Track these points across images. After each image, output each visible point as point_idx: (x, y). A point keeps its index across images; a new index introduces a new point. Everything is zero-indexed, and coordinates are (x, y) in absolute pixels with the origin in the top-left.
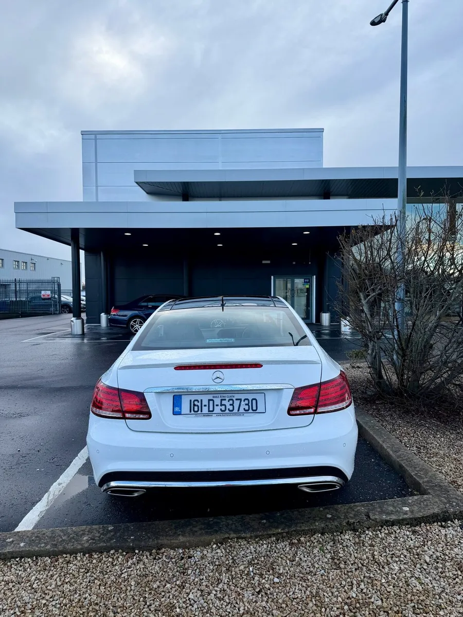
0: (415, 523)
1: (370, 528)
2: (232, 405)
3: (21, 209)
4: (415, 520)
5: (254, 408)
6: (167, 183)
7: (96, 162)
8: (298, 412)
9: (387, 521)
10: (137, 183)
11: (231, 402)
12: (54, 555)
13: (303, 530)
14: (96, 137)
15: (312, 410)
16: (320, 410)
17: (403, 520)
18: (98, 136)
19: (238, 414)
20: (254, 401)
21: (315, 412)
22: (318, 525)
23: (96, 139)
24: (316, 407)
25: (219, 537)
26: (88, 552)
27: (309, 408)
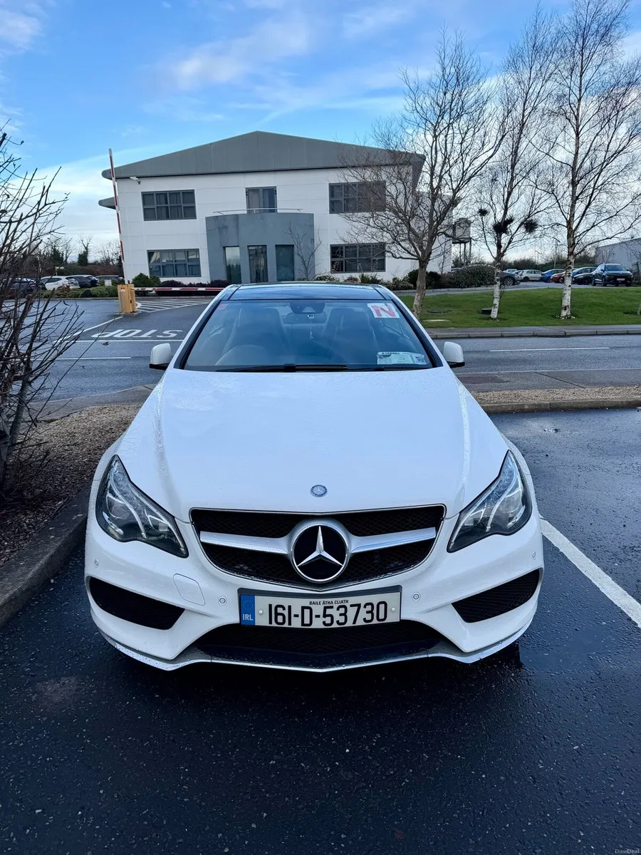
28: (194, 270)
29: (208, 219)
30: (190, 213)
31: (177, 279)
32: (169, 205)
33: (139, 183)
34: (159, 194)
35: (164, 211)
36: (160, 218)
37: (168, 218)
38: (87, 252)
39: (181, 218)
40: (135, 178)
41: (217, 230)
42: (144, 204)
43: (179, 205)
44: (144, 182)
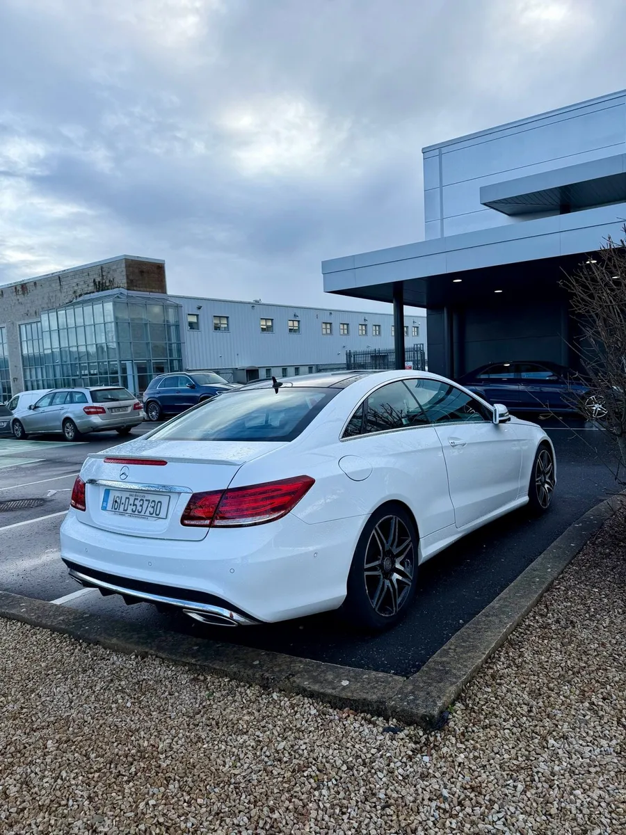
0: (339, 704)
1: (284, 691)
2: (141, 506)
3: (329, 268)
4: (340, 700)
5: (158, 513)
6: (533, 194)
7: (441, 186)
8: (193, 523)
9: (305, 690)
10: (485, 204)
11: (141, 503)
12: (34, 625)
13: (215, 669)
14: (440, 152)
15: (207, 522)
16: (217, 523)
17: (324, 695)
18: (444, 150)
19: (144, 517)
20: (159, 504)
21: (210, 526)
22: (233, 668)
23: (440, 155)
24: (212, 519)
25: (141, 649)
26: (53, 630)
27: (205, 519)
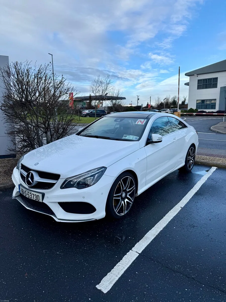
28: (213, 106)
29: (221, 88)
30: (215, 86)
31: (204, 110)
32: (207, 83)
33: (197, 76)
34: (204, 80)
35: (205, 86)
36: (203, 88)
37: (206, 88)
38: (185, 100)
39: (211, 88)
40: (196, 75)
41: (224, 92)
42: (198, 83)
43: (211, 83)
44: (199, 76)
